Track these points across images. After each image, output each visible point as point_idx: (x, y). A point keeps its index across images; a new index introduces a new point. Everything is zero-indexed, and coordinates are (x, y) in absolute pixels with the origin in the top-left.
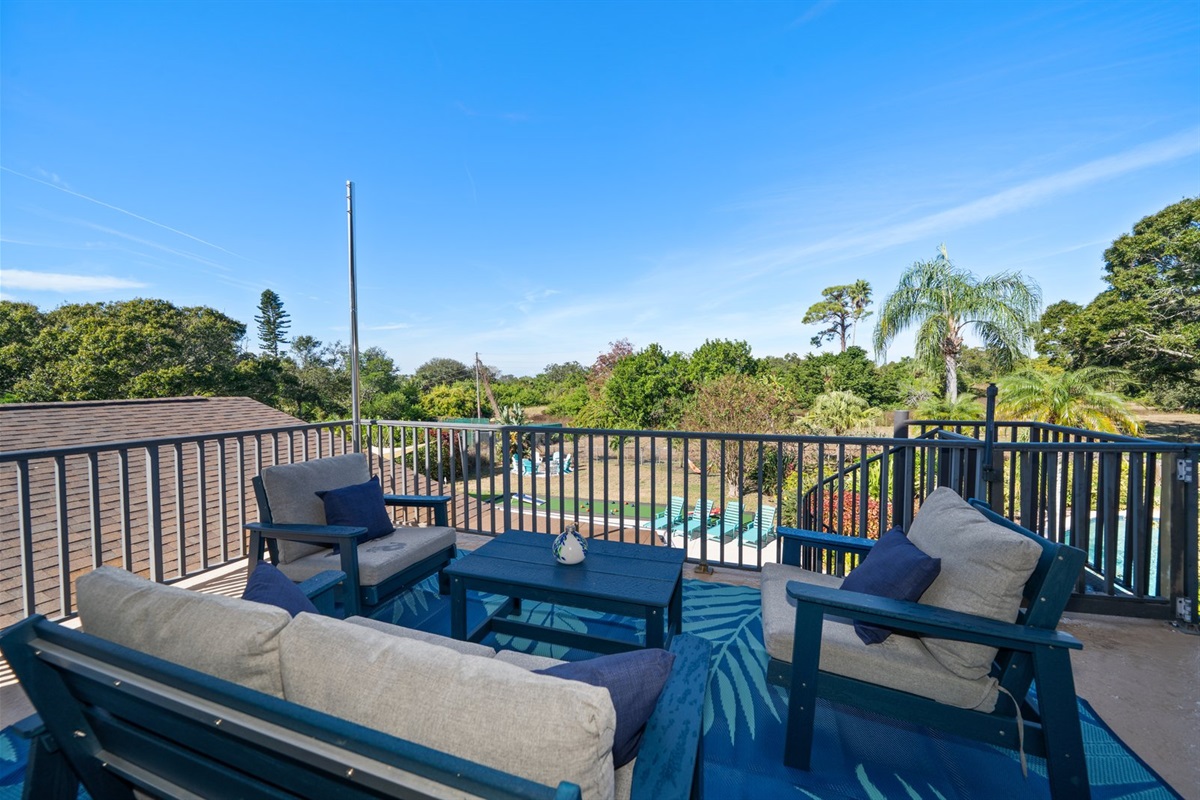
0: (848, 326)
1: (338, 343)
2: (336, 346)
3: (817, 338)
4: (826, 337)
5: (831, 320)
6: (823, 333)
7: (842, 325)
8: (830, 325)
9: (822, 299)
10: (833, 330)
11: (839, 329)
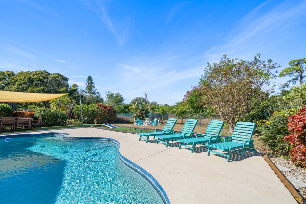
0: (303, 77)
1: (109, 92)
2: (108, 93)
3: (287, 83)
4: (292, 82)
5: (295, 74)
6: (290, 81)
7: (301, 76)
8: (294, 77)
9: (289, 66)
10: (296, 79)
11: (299, 78)
